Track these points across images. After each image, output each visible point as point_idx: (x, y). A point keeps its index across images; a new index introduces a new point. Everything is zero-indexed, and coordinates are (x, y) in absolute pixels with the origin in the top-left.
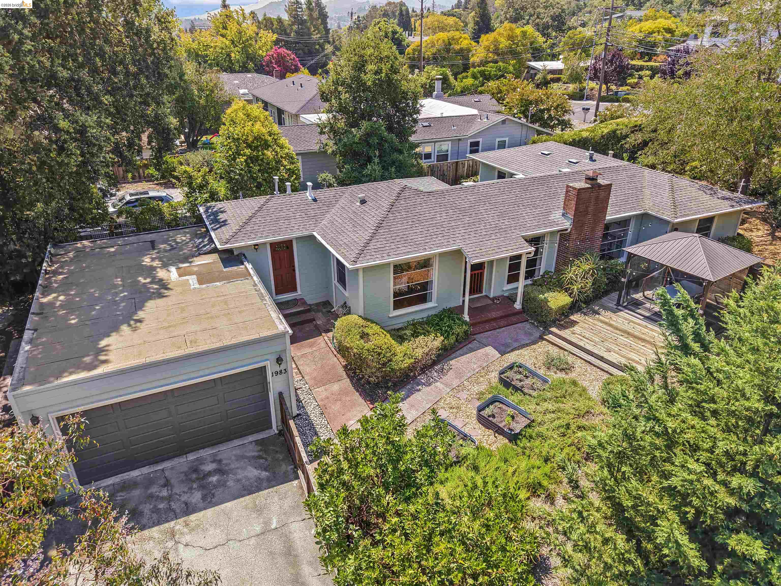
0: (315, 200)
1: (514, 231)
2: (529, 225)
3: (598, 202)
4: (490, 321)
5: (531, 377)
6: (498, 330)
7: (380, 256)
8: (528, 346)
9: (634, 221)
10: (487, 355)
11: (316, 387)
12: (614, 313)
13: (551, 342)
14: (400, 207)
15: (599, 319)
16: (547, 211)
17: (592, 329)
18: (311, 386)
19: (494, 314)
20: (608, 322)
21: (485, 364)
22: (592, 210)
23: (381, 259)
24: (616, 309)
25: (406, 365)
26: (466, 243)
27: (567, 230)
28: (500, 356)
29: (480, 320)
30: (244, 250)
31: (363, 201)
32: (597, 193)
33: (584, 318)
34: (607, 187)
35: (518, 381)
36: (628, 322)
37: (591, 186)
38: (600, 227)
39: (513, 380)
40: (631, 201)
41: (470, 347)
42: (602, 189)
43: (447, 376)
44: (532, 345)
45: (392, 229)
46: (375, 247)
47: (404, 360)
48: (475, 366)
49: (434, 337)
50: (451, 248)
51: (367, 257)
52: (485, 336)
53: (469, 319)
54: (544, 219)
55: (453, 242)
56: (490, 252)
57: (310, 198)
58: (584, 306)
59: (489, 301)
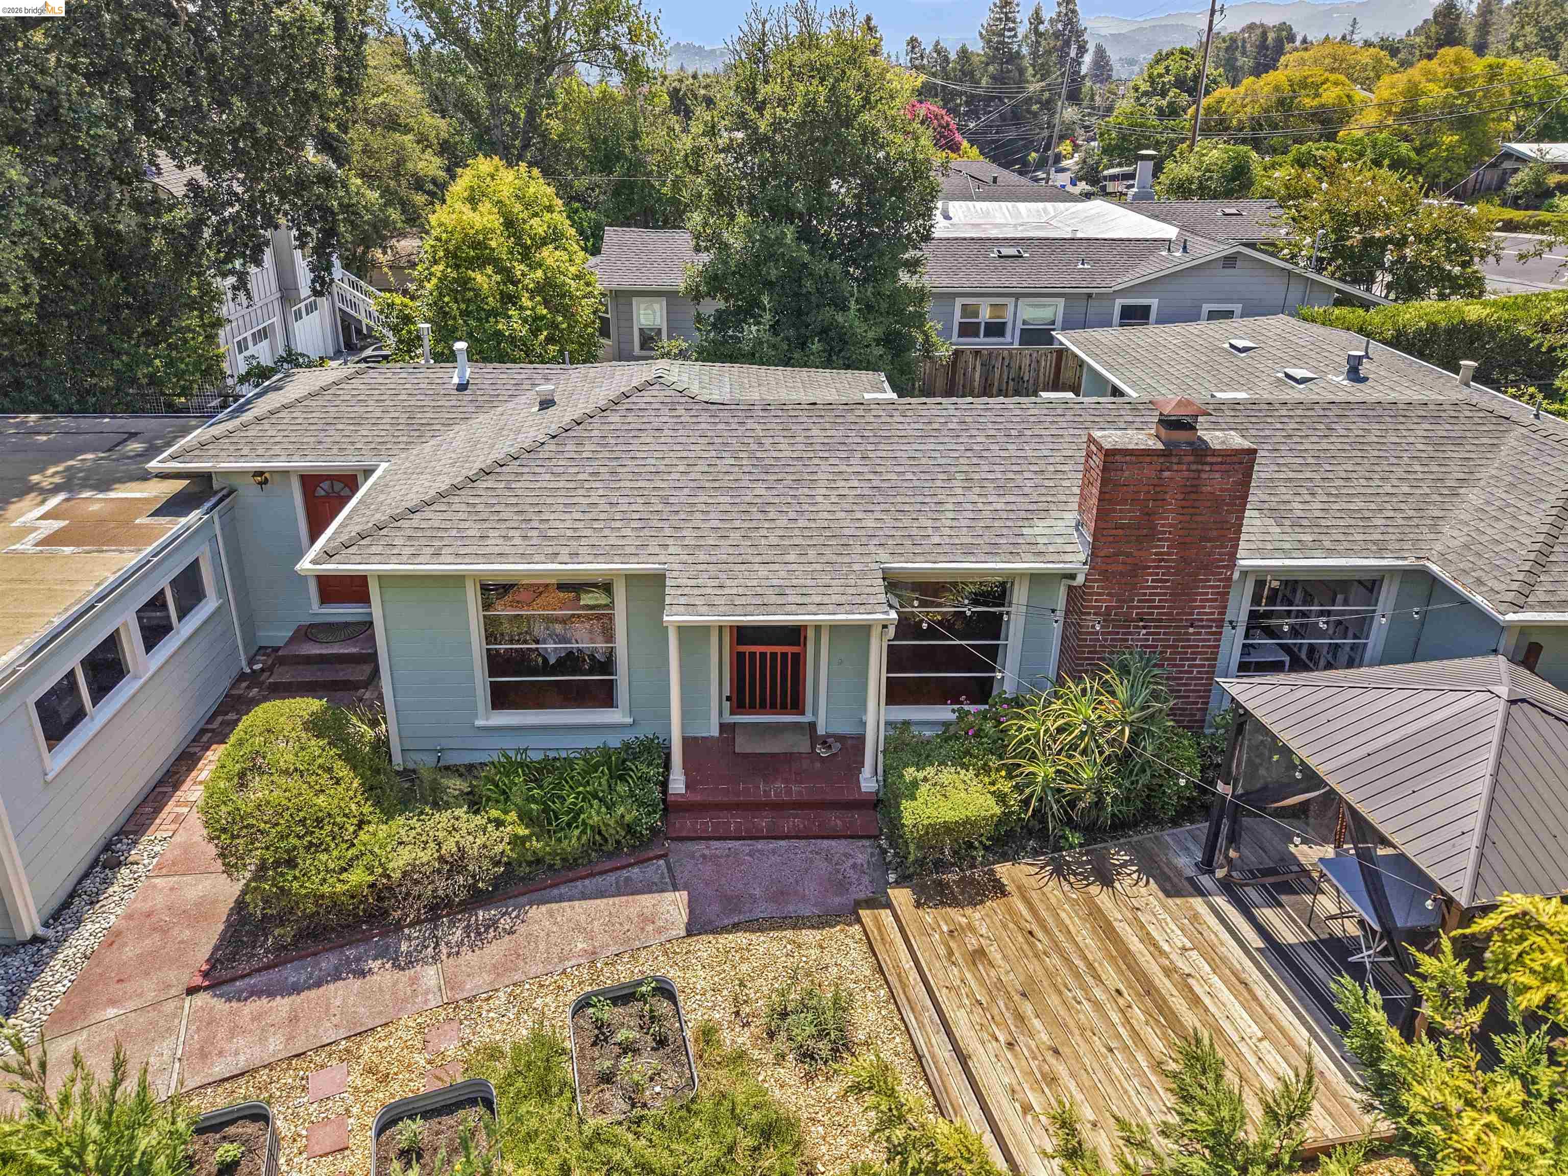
0: (462, 387)
1: (873, 549)
2: (936, 540)
3: (1197, 504)
4: (757, 807)
5: (668, 1050)
6: (760, 845)
7: (411, 550)
8: (794, 927)
9: (1395, 588)
10: (646, 919)
11: (164, 871)
12: (1168, 895)
13: (868, 938)
14: (596, 429)
15: (1090, 901)
16: (1035, 507)
17: (1030, 933)
18: (159, 866)
19: (776, 789)
20: (1110, 924)
21: (614, 949)
22: (1171, 525)
23: (405, 558)
24: (1186, 883)
25: (339, 888)
26: (690, 559)
27: (1073, 577)
28: (683, 933)
29: (720, 798)
30: (236, 482)
31: (546, 404)
32: (1192, 475)
33: (1041, 884)
34: (1235, 459)
35: (617, 1050)
36: (1189, 945)
37: (1162, 447)
38: (1210, 586)
39: (606, 1040)
40: (1383, 522)
41: (628, 879)
42: (1212, 464)
43: (478, 952)
44: (813, 927)
45: (518, 485)
46: (424, 525)
47: (346, 870)
48: (580, 946)
49: (490, 821)
50: (633, 567)
51: (374, 549)
52: (707, 852)
53: (687, 787)
54: (1005, 531)
55: (657, 550)
56: (743, 600)
57: (456, 380)
58: (1076, 839)
59: (803, 745)
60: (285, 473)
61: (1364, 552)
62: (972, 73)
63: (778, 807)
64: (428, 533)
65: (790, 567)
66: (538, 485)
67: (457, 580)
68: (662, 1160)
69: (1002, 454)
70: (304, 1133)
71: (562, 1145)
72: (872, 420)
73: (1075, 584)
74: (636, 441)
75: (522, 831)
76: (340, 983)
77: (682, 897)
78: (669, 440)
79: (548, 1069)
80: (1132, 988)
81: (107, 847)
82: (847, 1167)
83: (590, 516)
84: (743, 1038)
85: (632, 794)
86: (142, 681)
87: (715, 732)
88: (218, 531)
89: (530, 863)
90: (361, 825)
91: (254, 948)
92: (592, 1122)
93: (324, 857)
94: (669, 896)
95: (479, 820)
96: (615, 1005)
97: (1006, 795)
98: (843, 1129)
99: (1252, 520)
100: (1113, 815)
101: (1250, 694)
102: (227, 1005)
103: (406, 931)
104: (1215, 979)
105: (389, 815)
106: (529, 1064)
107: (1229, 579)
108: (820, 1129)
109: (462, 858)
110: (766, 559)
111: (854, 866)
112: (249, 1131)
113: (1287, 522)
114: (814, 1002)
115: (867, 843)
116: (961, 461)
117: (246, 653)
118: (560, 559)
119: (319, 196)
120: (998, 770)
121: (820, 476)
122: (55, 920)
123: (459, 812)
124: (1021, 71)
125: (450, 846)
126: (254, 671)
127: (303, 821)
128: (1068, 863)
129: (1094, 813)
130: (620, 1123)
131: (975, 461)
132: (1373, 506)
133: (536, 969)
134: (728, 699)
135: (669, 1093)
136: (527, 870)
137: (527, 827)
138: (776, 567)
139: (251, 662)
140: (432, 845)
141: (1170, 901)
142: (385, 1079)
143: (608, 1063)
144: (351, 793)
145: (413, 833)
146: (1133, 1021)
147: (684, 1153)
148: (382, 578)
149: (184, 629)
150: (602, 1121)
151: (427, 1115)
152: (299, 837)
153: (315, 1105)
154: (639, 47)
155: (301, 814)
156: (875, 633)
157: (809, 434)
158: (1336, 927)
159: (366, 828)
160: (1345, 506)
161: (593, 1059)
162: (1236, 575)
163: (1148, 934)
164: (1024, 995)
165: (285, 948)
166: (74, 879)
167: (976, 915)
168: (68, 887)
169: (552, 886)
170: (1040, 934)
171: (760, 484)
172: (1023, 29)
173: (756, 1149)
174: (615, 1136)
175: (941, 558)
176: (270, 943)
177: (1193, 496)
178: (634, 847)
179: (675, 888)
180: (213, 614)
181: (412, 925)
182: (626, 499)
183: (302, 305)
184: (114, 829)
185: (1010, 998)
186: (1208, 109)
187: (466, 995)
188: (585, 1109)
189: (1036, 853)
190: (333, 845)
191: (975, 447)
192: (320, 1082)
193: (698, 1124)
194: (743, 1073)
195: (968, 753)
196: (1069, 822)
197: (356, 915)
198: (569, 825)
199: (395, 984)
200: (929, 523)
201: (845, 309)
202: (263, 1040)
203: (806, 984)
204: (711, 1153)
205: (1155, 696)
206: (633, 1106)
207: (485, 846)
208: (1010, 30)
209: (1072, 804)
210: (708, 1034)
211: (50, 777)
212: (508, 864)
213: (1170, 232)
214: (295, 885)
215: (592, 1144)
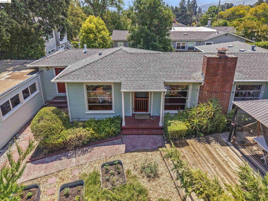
0: (85, 53)
1: (162, 78)
2: (174, 77)
3: (226, 69)
4: (139, 129)
5: (120, 175)
6: (140, 136)
7: (73, 78)
8: (146, 151)
9: (265, 86)
10: (117, 150)
11: (25, 140)
12: (222, 146)
13: (161, 154)
14: (109, 57)
15: (206, 147)
16: (193, 71)
17: (194, 153)
18: (24, 139)
19: (143, 125)
20: (210, 151)
21: (110, 155)
22: (220, 73)
23: (72, 79)
24: (225, 144)
25: (57, 142)
26: (126, 80)
27: (201, 83)
28: (124, 152)
29: (132, 127)
30: (43, 69)
31: (100, 54)
32: (225, 63)
33: (196, 143)
34: (233, 59)
35: (110, 175)
36: (227, 155)
37: (219, 57)
38: (228, 86)
39: (108, 173)
40: (262, 73)
41: (114, 142)
42: (229, 60)
43: (84, 155)
44: (150, 152)
45: (94, 67)
46: (76, 74)
47: (58, 139)
48: (104, 155)
49: (87, 130)
50: (115, 81)
51: (66, 78)
52: (129, 137)
53: (126, 125)
54: (187, 75)
55: (120, 78)
56: (136, 87)
57: (84, 51)
58: (202, 135)
59: (148, 117)
60: (52, 67)
61: (259, 79)
62: (177, 11)
63: (143, 129)
64: (77, 75)
65: (146, 81)
66: (98, 67)
67: (82, 83)
68: (118, 197)
69: (187, 62)
70: (46, 190)
71: (98, 193)
72: (161, 56)
73: (202, 85)
74: (117, 60)
75: (93, 132)
76: (56, 161)
77: (124, 145)
78: (123, 59)
79: (96, 178)
80: (216, 164)
81: (15, 136)
82: (157, 200)
83: (107, 72)
84: (136, 173)
85: (115, 126)
86: (22, 105)
87: (131, 115)
88: (39, 78)
89: (95, 139)
90: (61, 130)
91: (40, 154)
92: (104, 189)
93: (54, 136)
94: (122, 145)
95: (84, 130)
96: (110, 166)
97: (188, 126)
98: (156, 192)
99: (236, 73)
100: (210, 130)
101: (239, 104)
102: (34, 165)
103: (70, 151)
104: (233, 162)
105: (67, 129)
106: (92, 177)
107: (232, 84)
108: (151, 191)
109: (81, 137)
110: (141, 80)
111: (158, 140)
112: (35, 190)
113: (243, 74)
114: (150, 166)
115: (161, 136)
116: (179, 63)
117: (44, 102)
118: (101, 80)
119: (62, 22)
120: (187, 121)
121: (151, 65)
122: (3, 149)
123: (81, 128)
124: (186, 10)
125: (79, 134)
126: (46, 105)
127: (50, 129)
128: (201, 140)
129: (206, 130)
130: (110, 189)
131: (181, 63)
132: (260, 71)
133: (94, 159)
134: (134, 109)
135: (120, 183)
136: (94, 140)
137: (94, 131)
138: (143, 81)
139: (45, 104)
140: (75, 134)
141: (222, 147)
142: (63, 180)
143: (108, 177)
144: (60, 124)
145: (72, 132)
146: (217, 171)
147: (123, 196)
148: (68, 83)
149: (32, 96)
150: (106, 189)
151: (71, 187)
152: (49, 132)
153: (49, 185)
154: (120, 4)
155: (50, 128)
156: (162, 94)
157: (149, 58)
158: (257, 152)
159: (62, 131)
160: (254, 71)
161: (105, 176)
162: (233, 83)
163: (218, 153)
164: (193, 165)
165: (46, 154)
166: (7, 141)
167: (183, 149)
168: (6, 142)
169: (99, 143)
170: (196, 153)
171: (140, 67)
172: (186, 3)
173: (138, 195)
174: (109, 192)
175: (175, 80)
176: (43, 153)
177: (225, 67)
178: (115, 136)
179: (123, 144)
180: (38, 94)
181: (71, 150)
182: (114, 70)
183: (60, 46)
184: (16, 132)
185: (190, 165)
186: (219, 15)
187: (81, 164)
188: (103, 187)
189: (194, 138)
190: (56, 134)
191: (181, 60)
192: (50, 180)
193: (126, 190)
194: (136, 180)
195: (180, 118)
196: (201, 132)
197: (60, 148)
198: (102, 131)
199: (67, 161)
200: (173, 74)
201: (156, 42)
202: (40, 172)
203: (148, 162)
204: (128, 196)
205: (218, 106)
206: (113, 186)
207: (85, 135)
208: (184, 3)
209: (202, 128)
210: (128, 172)
211: (3, 121)
212: (90, 139)
213: (215, 30)
214: (48, 141)
215: (104, 193)
